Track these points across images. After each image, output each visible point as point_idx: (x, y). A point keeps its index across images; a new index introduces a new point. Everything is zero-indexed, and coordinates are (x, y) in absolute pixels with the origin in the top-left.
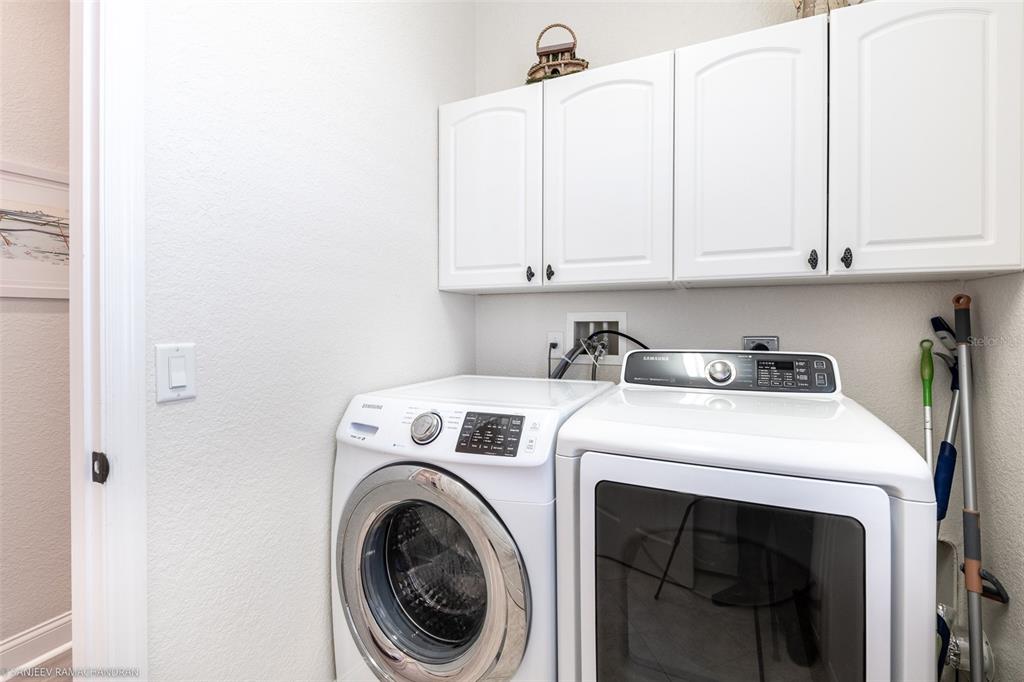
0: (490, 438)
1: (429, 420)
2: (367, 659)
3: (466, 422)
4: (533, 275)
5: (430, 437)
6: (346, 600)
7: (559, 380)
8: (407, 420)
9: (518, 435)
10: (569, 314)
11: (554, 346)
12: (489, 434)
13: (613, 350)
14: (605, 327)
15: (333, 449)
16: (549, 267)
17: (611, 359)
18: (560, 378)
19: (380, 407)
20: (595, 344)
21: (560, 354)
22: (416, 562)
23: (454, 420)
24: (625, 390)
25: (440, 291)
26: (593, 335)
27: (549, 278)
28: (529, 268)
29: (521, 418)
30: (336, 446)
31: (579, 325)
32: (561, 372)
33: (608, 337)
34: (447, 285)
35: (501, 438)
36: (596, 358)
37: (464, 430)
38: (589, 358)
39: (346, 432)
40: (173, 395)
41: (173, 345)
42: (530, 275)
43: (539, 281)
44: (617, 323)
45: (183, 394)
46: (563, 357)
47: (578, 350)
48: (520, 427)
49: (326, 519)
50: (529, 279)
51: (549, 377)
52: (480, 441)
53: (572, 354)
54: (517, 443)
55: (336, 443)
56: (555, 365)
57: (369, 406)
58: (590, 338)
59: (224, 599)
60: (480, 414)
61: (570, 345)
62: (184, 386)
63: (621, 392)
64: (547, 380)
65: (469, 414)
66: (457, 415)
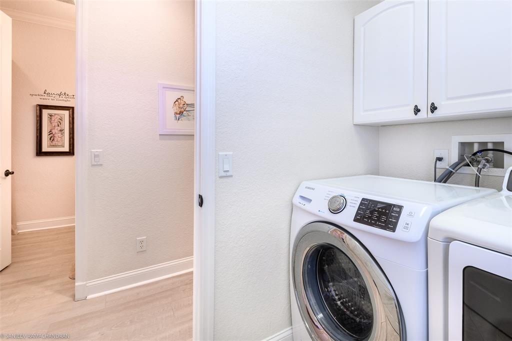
0: (377, 217)
1: (338, 199)
2: (305, 324)
3: (361, 204)
4: (419, 111)
5: (339, 209)
6: (295, 287)
7: (444, 184)
8: (327, 198)
9: (397, 218)
10: (452, 136)
11: (440, 159)
12: (376, 214)
13: (499, 164)
14: (490, 146)
15: (291, 208)
16: (433, 104)
17: (497, 171)
18: (445, 182)
19: (313, 189)
20: (478, 159)
21: (444, 166)
22: (333, 280)
23: (353, 202)
24: (507, 198)
25: (354, 125)
26: (478, 152)
27: (432, 112)
28: (416, 106)
29: (401, 207)
30: (292, 206)
31: (463, 145)
32: (446, 178)
33: (493, 154)
34: (359, 120)
35: (384, 218)
36: (480, 171)
37: (359, 209)
38: (473, 170)
39: (297, 200)
40: (224, 174)
41: (225, 153)
42: (417, 110)
43: (424, 114)
44: (503, 143)
45: (228, 174)
46: (448, 167)
47: (462, 162)
48: (399, 213)
49: (288, 243)
50: (416, 114)
51: (435, 180)
52: (369, 218)
53: (455, 166)
54: (396, 223)
55: (292, 205)
56: (439, 174)
57: (309, 188)
58: (475, 154)
59: (243, 267)
60: (371, 201)
61: (455, 158)
62: (228, 171)
63: (503, 198)
64: (433, 183)
65: (363, 199)
66: (356, 199)
